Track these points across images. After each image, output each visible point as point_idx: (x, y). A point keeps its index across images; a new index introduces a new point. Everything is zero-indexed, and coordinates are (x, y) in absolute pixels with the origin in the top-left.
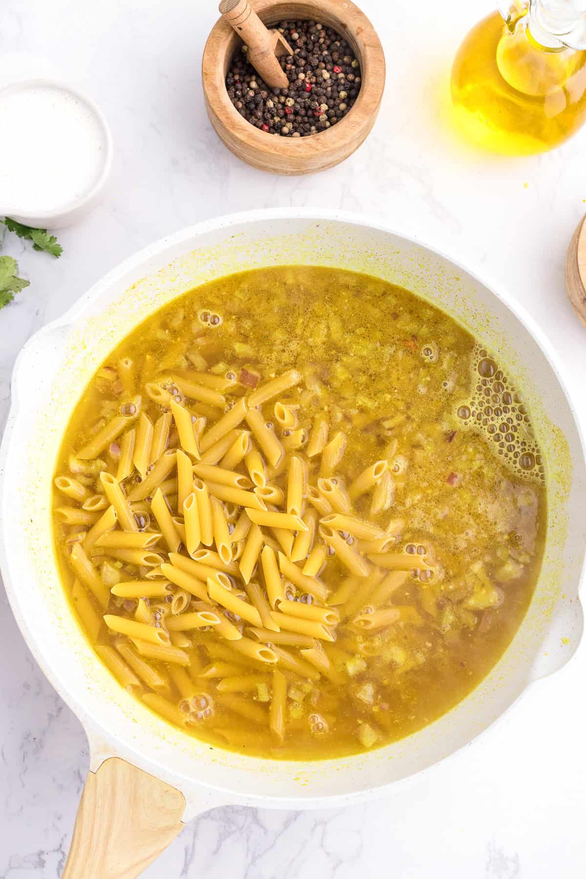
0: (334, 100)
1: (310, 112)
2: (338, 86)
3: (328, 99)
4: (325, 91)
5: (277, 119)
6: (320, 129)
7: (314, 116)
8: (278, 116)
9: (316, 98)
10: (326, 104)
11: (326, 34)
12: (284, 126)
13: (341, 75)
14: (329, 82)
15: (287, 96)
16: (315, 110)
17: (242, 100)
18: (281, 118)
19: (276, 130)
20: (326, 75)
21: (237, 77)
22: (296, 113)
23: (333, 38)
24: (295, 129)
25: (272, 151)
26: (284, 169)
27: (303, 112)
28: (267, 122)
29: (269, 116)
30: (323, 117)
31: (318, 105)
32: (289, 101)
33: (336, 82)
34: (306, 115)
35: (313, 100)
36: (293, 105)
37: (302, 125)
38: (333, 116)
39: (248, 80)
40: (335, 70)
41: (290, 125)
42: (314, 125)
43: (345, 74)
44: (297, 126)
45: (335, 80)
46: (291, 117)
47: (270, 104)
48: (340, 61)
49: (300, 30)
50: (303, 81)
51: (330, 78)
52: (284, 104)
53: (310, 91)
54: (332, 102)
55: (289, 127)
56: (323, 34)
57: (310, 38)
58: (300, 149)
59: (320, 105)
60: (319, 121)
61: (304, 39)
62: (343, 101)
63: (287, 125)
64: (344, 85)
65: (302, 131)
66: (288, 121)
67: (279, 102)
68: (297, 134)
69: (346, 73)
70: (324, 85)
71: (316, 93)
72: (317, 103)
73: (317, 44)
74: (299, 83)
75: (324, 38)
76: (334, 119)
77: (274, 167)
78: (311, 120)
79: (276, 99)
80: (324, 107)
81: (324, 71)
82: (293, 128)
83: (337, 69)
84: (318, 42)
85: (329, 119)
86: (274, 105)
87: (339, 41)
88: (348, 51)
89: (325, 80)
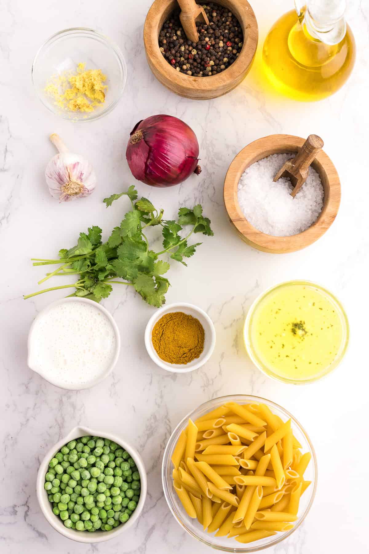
0: (220, 61)
1: (203, 63)
2: (225, 54)
3: (216, 59)
4: (216, 54)
5: (182, 59)
6: (204, 75)
7: (204, 66)
8: (184, 57)
9: (210, 56)
10: (214, 61)
11: (232, 20)
12: (185, 65)
13: (230, 48)
14: (221, 49)
15: (194, 48)
16: (205, 62)
17: (168, 39)
18: (185, 59)
19: (179, 65)
20: (221, 44)
21: (171, 25)
22: (195, 60)
23: (235, 24)
24: (191, 69)
27: (199, 61)
28: (176, 58)
29: (178, 55)
30: (209, 68)
31: (209, 60)
32: (194, 51)
33: (225, 51)
34: (200, 63)
35: (207, 57)
36: (195, 55)
37: (195, 68)
38: (215, 70)
39: (177, 29)
40: (227, 44)
42: (202, 71)
43: (232, 48)
44: (193, 68)
45: (225, 50)
46: (191, 61)
47: (183, 48)
48: (233, 39)
49: (218, 12)
50: (207, 43)
51: (223, 47)
52: (190, 52)
53: (208, 50)
54: (217, 62)
55: (187, 66)
56: (230, 19)
57: (222, 19)
60: (206, 70)
61: (219, 18)
62: (224, 64)
63: (187, 65)
64: (229, 55)
65: (194, 72)
66: (188, 63)
67: (188, 50)
68: (190, 72)
69: (233, 48)
70: (218, 50)
71: (211, 53)
74: (204, 43)
75: (230, 22)
76: (215, 72)
78: (202, 67)
79: (187, 47)
80: (212, 63)
81: (221, 42)
82: (190, 68)
83: (229, 44)
84: (225, 23)
85: (212, 71)
86: (185, 50)
87: (238, 28)
88: (240, 36)
89: (219, 47)
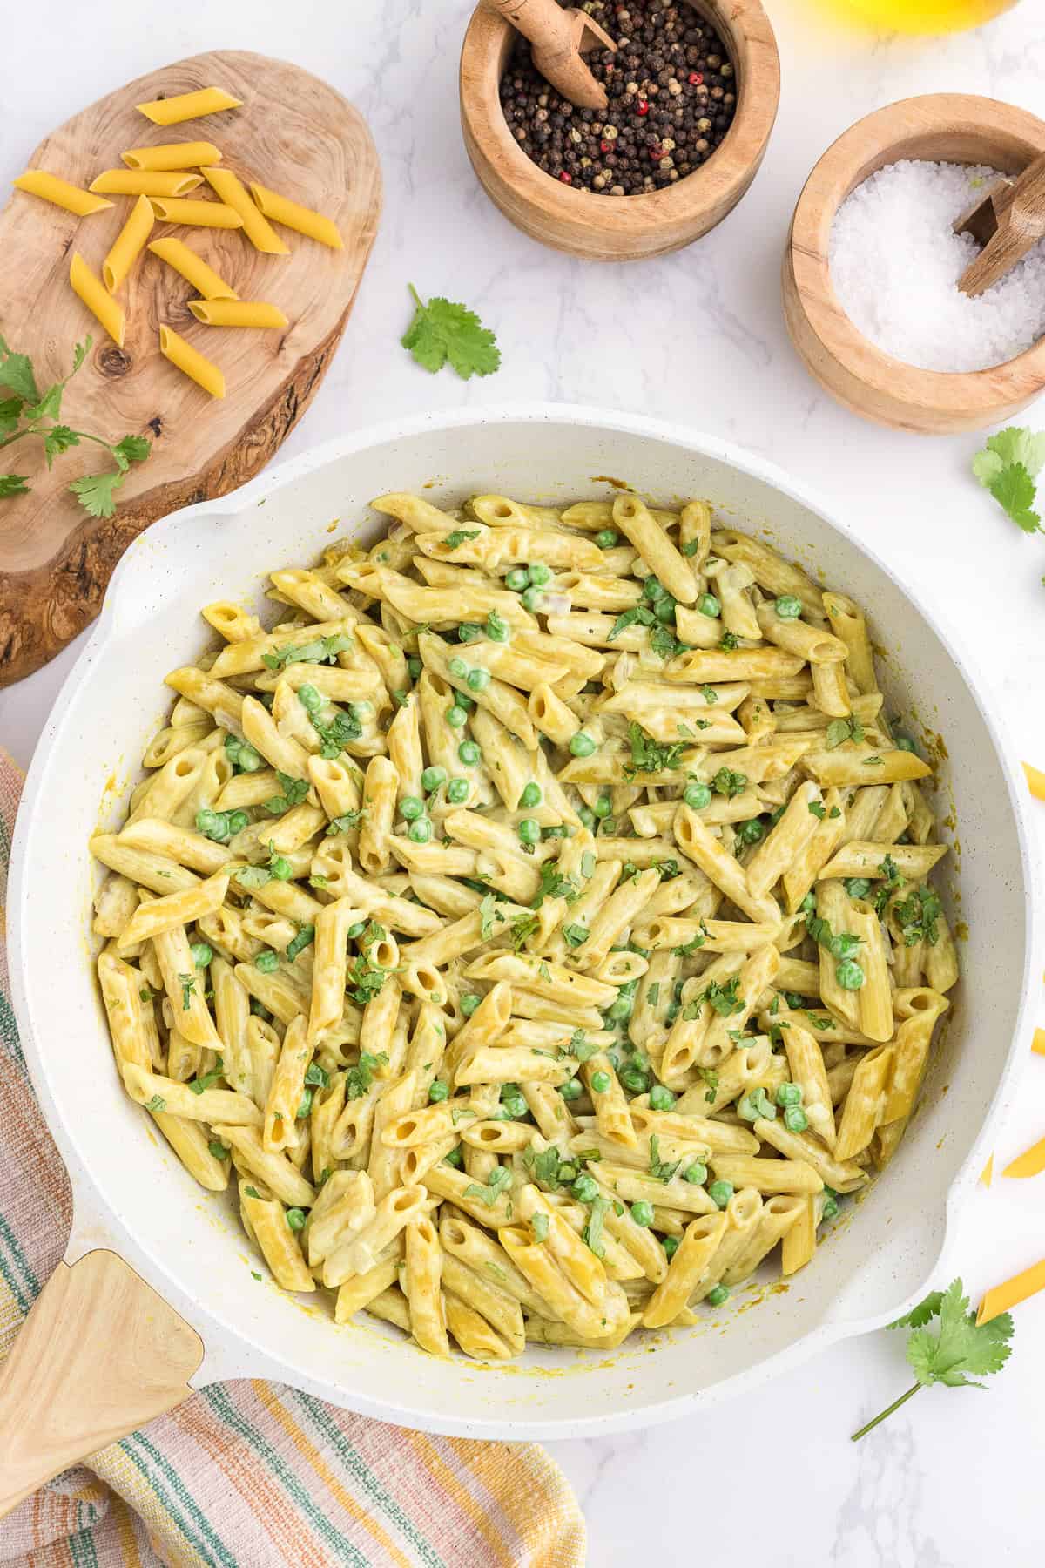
0: (688, 132)
1: (643, 152)
2: (695, 108)
3: (676, 129)
4: (671, 116)
5: (586, 162)
6: (661, 183)
7: (649, 159)
8: (588, 157)
9: (656, 127)
10: (673, 139)
11: (679, 14)
12: (599, 174)
13: (702, 89)
14: (680, 99)
15: (605, 123)
16: (652, 149)
17: (526, 125)
18: (593, 161)
19: (584, 180)
20: (676, 87)
21: (519, 85)
22: (620, 154)
23: (690, 21)
24: (616, 180)
25: (576, 219)
26: (596, 250)
27: (632, 152)
28: (569, 167)
29: (572, 155)
30: (667, 162)
31: (658, 139)
32: (608, 130)
33: (692, 101)
34: (637, 157)
35: (651, 131)
36: (616, 140)
37: (629, 174)
38: (683, 161)
39: (537, 91)
40: (692, 80)
41: (608, 173)
42: (650, 174)
43: (708, 87)
44: (620, 176)
45: (691, 97)
46: (611, 159)
47: (576, 136)
48: (701, 63)
49: (632, 5)
50: (635, 96)
51: (683, 92)
52: (600, 137)
53: (647, 114)
54: (682, 136)
55: (606, 175)
56: (673, 14)
57: (650, 20)
58: (625, 218)
59: (661, 141)
60: (658, 168)
61: (639, 21)
62: (703, 136)
63: (604, 172)
64: (706, 106)
65: (628, 185)
66: (605, 166)
67: (591, 133)
68: (619, 189)
69: (710, 86)
70: (671, 104)
71: (657, 120)
72: (656, 136)
73: (661, 32)
74: (628, 99)
75: (674, 21)
76: (685, 166)
77: (576, 246)
78: (645, 166)
79: (586, 127)
80: (668, 144)
81: (673, 81)
82: (613, 178)
83: (696, 78)
84: (663, 27)
85: (677, 164)
86: (583, 136)
87: (701, 28)
88: (715, 47)
89: (673, 97)
